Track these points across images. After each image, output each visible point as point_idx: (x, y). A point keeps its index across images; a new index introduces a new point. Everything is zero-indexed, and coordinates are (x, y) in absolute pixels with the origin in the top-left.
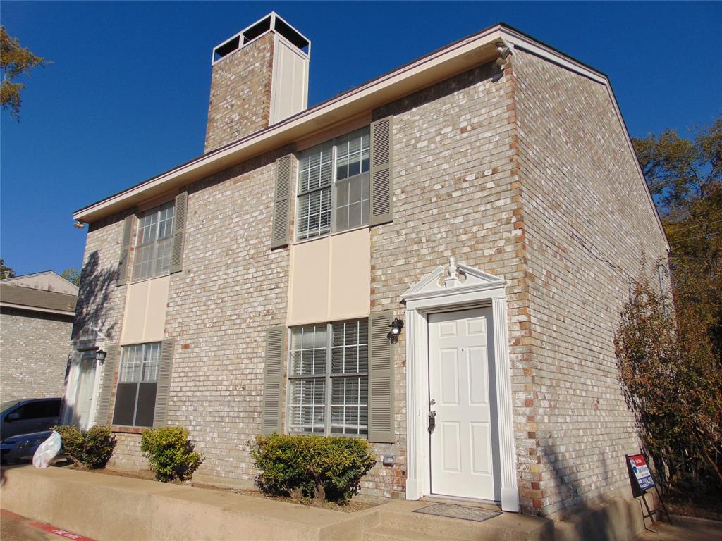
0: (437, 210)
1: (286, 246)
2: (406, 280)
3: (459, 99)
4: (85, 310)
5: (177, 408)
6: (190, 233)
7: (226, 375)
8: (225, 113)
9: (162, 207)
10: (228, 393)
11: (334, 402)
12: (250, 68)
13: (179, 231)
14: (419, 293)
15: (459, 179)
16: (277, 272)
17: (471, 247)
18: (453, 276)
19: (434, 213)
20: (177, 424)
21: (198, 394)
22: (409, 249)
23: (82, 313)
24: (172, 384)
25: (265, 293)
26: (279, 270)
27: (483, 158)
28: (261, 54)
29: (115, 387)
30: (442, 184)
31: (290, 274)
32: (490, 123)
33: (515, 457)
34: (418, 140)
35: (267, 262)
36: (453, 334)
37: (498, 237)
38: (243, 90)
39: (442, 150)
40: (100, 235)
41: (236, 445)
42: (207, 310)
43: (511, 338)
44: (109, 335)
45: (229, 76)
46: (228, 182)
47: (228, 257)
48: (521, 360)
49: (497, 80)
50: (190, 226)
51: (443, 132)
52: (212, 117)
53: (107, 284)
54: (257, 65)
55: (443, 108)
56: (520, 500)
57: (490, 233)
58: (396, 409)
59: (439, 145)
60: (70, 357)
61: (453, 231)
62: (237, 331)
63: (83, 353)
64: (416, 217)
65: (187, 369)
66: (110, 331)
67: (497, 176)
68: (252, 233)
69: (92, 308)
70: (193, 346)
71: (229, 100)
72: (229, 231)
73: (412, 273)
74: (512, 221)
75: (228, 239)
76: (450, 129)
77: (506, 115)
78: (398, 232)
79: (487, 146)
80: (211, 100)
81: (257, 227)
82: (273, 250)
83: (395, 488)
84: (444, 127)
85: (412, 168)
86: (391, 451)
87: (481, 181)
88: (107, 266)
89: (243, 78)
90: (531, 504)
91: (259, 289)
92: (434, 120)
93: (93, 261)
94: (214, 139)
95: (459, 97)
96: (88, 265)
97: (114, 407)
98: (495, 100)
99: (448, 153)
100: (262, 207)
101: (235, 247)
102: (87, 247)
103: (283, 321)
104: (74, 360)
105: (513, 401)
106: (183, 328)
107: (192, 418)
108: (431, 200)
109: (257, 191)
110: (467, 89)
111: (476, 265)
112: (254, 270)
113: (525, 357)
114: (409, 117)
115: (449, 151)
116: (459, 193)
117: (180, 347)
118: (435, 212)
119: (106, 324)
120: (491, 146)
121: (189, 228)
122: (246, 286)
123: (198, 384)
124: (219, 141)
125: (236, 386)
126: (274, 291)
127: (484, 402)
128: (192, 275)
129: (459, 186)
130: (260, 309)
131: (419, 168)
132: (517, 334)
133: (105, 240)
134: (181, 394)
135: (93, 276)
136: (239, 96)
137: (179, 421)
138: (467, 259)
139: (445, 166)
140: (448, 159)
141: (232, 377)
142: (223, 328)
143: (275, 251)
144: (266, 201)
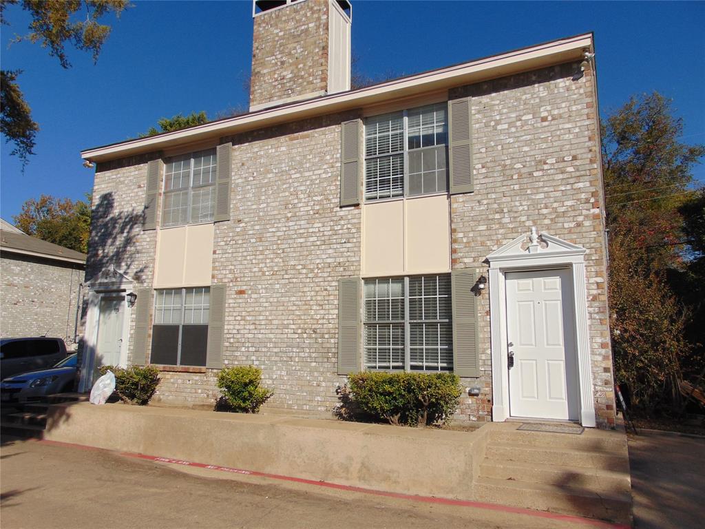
0: (518, 186)
1: (357, 205)
2: (489, 243)
3: (539, 91)
4: (100, 252)
5: (234, 349)
6: (237, 185)
7: (293, 320)
8: (274, 69)
9: (197, 155)
10: (297, 336)
11: (411, 344)
12: (303, 28)
13: (224, 181)
14: (501, 255)
15: (540, 161)
16: (348, 228)
17: (552, 220)
18: (535, 243)
19: (515, 188)
20: (236, 363)
21: (260, 336)
22: (491, 217)
23: (97, 255)
24: (226, 327)
25: (335, 246)
26: (349, 226)
27: (563, 146)
28: (316, 16)
29: (151, 329)
30: (524, 164)
31: (362, 231)
32: (570, 116)
33: (593, 386)
34: (498, 123)
35: (335, 219)
36: (530, 290)
37: (577, 213)
38: (295, 48)
39: (523, 134)
40: (115, 177)
41: (309, 381)
42: (266, 259)
43: (589, 295)
44: (137, 277)
45: (276, 31)
46: (283, 139)
47: (288, 211)
48: (598, 313)
49: (577, 79)
50: (236, 177)
51: (523, 118)
52: (256, 71)
53: (128, 227)
54: (311, 25)
55: (524, 97)
56: (596, 419)
57: (570, 209)
58: (481, 351)
59: (519, 129)
60: (85, 298)
61: (535, 204)
62: (304, 280)
63: (101, 295)
64: (497, 190)
65: (244, 314)
66: (139, 274)
67: (577, 163)
68: (315, 190)
69: (110, 250)
70: (250, 292)
71: (279, 56)
72: (288, 185)
73: (495, 238)
74: (591, 201)
75: (287, 194)
76: (530, 116)
77: (586, 111)
78: (479, 202)
79: (567, 135)
80: (254, 53)
81: (321, 185)
82: (341, 207)
83: (481, 413)
84: (524, 114)
85: (492, 147)
86: (476, 384)
87: (561, 165)
88: (127, 209)
89: (294, 37)
90: (606, 421)
91: (327, 242)
92: (514, 106)
93: (105, 202)
94: (261, 93)
95: (539, 90)
96: (99, 206)
97: (150, 348)
98: (575, 96)
99: (528, 137)
100: (325, 167)
101: (296, 201)
102: (96, 188)
103: (357, 272)
104: (92, 301)
105: (591, 345)
106: (236, 275)
107: (254, 358)
108: (512, 177)
109: (319, 150)
110: (547, 83)
111: (556, 235)
112: (320, 225)
113: (601, 310)
114: (488, 100)
115: (530, 136)
116: (540, 173)
117: (234, 292)
118: (517, 187)
119: (132, 267)
120: (571, 136)
121: (236, 178)
122: (311, 239)
123: (259, 327)
124: (268, 96)
125: (306, 329)
126: (344, 245)
127: (559, 345)
128: (243, 224)
129: (539, 167)
130: (329, 260)
131: (500, 148)
132: (595, 292)
133: (122, 183)
134: (239, 336)
135: (108, 218)
136: (290, 54)
137: (238, 361)
138: (548, 229)
139: (526, 149)
140: (527, 143)
141: (300, 321)
142: (286, 276)
143: (343, 209)
144: (331, 161)
